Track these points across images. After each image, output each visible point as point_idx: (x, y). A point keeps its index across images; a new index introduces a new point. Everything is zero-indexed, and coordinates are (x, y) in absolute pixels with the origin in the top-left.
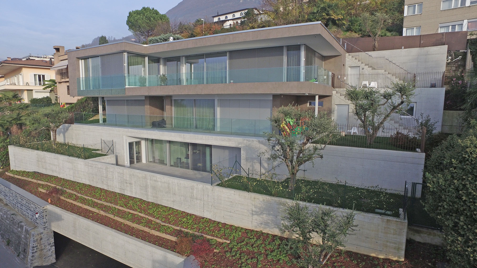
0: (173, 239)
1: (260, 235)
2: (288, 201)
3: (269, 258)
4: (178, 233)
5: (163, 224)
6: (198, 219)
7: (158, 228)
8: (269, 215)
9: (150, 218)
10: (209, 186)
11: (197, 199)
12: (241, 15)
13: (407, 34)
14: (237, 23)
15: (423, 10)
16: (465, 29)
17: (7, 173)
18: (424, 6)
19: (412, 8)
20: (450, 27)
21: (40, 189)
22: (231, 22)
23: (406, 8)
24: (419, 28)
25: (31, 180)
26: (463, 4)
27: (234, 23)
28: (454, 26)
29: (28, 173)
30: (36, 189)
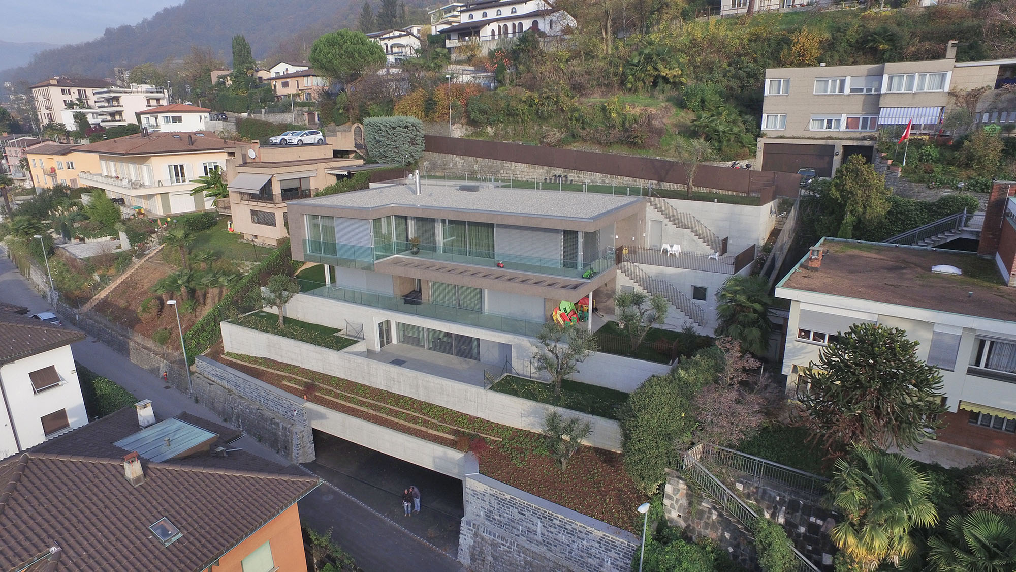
0: (452, 437)
1: (528, 434)
3: (534, 452)
4: (455, 432)
5: (439, 423)
6: (473, 420)
7: (436, 427)
8: (536, 417)
9: (425, 418)
10: (482, 391)
11: (470, 401)
12: (512, 13)
13: (770, 124)
14: (506, 26)
15: (791, 90)
16: (843, 127)
17: (222, 356)
18: (791, 84)
19: (775, 84)
20: (826, 121)
21: (284, 382)
22: (494, 26)
23: (767, 82)
24: (784, 116)
25: (264, 369)
26: (842, 89)
27: (500, 27)
28: (830, 122)
29: (256, 360)
30: (277, 381)
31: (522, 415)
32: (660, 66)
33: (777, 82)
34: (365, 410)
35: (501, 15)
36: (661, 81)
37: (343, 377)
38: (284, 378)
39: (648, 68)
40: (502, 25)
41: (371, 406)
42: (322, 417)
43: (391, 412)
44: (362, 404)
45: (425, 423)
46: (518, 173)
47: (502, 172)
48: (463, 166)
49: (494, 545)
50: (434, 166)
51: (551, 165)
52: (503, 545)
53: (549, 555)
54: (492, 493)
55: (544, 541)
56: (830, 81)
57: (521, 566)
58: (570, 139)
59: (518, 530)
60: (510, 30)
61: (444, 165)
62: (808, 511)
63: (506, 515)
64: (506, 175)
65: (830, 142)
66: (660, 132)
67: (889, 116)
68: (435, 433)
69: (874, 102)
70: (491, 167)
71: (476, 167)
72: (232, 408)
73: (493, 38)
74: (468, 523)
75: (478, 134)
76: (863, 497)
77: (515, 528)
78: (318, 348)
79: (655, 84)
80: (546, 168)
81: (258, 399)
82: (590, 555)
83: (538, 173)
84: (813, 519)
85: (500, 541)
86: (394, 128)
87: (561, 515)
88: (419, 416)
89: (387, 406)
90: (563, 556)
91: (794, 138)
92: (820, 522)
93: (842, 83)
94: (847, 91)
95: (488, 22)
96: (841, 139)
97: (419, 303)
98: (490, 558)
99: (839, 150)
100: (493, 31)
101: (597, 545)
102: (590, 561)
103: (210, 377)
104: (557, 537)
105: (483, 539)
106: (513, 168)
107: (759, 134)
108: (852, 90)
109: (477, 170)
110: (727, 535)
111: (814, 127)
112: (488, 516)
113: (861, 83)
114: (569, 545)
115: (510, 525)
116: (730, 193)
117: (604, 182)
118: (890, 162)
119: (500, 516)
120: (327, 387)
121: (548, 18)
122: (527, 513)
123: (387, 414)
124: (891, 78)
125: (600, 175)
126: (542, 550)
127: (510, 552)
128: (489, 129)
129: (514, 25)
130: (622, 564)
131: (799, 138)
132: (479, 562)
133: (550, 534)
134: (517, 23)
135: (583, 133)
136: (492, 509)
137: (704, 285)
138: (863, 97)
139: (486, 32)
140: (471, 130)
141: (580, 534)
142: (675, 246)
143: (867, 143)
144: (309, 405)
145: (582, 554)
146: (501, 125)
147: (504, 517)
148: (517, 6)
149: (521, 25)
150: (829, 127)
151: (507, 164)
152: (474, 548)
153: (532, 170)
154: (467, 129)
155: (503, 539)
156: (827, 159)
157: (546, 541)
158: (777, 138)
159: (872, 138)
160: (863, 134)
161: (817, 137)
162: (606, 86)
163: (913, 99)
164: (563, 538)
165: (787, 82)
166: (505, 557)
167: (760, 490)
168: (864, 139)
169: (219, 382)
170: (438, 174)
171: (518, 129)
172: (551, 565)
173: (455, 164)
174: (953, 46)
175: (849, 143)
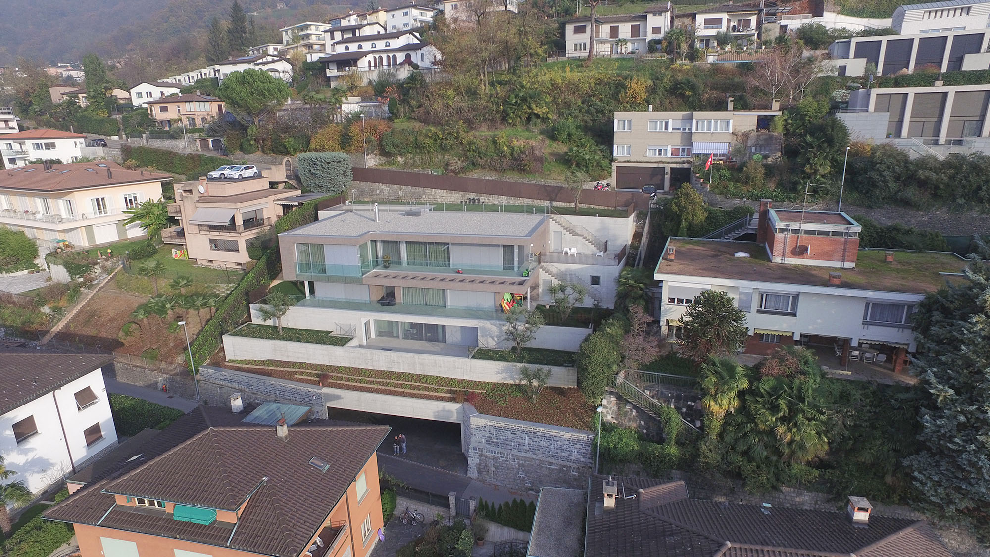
0: (449, 395)
1: (503, 385)
2: (518, 364)
3: (512, 395)
4: (451, 391)
5: (436, 387)
6: (461, 382)
7: (436, 390)
8: (507, 373)
9: (425, 385)
10: (467, 360)
11: (458, 368)
12: (386, 46)
13: (618, 152)
14: (381, 58)
15: (632, 128)
16: (669, 155)
17: (226, 364)
18: (632, 124)
19: (621, 123)
20: (658, 150)
21: (296, 376)
22: (370, 57)
23: (616, 122)
24: (629, 147)
25: (273, 368)
26: (666, 128)
27: (375, 58)
28: (660, 150)
29: (263, 363)
30: (290, 376)
31: (498, 373)
32: (533, 106)
34: (375, 386)
35: (375, 47)
36: (533, 117)
37: (348, 366)
38: (296, 373)
39: (524, 108)
40: (377, 56)
41: (379, 383)
42: (338, 397)
43: (396, 385)
44: (371, 383)
45: (426, 389)
46: (438, 197)
47: (424, 196)
48: (388, 192)
49: (495, 459)
50: (362, 193)
51: (465, 190)
52: (502, 457)
53: (534, 456)
54: (491, 424)
55: (530, 449)
56: (659, 122)
57: (516, 468)
58: (471, 167)
59: (511, 445)
60: (385, 63)
61: (372, 192)
62: (687, 399)
63: (502, 437)
64: (427, 199)
65: (661, 165)
66: (540, 160)
67: (698, 148)
68: (435, 394)
69: (688, 138)
70: (414, 193)
71: (400, 193)
73: (370, 69)
74: (475, 449)
75: (390, 164)
76: (716, 380)
77: (508, 445)
78: (324, 346)
79: (529, 120)
80: (461, 193)
81: (273, 393)
82: (563, 450)
83: (455, 197)
84: (689, 403)
85: (500, 455)
86: (328, 163)
87: (541, 429)
88: (420, 384)
89: (392, 381)
90: (544, 455)
91: (637, 162)
92: (693, 404)
93: (667, 124)
94: (670, 129)
95: (366, 54)
96: (669, 163)
97: (393, 305)
98: (493, 469)
99: (668, 170)
100: (370, 62)
101: (567, 442)
102: (563, 454)
103: (217, 382)
104: (539, 444)
105: (486, 457)
106: (433, 193)
107: (612, 160)
108: (673, 129)
109: (401, 195)
110: (642, 423)
111: (650, 154)
112: (488, 441)
113: (679, 125)
114: (548, 447)
115: (505, 444)
116: (603, 208)
117: (509, 203)
118: (702, 180)
119: (497, 439)
120: (337, 375)
121: (419, 52)
122: (517, 433)
123: (394, 387)
124: (697, 122)
125: (506, 197)
126: (529, 455)
127: (508, 461)
128: (399, 159)
129: (388, 57)
130: (585, 451)
131: (640, 162)
132: (485, 473)
133: (534, 443)
134: (391, 55)
135: (482, 162)
136: (491, 435)
137: (599, 275)
138: (680, 134)
139: (363, 63)
140: (383, 160)
141: (555, 438)
142: (573, 249)
143: (686, 166)
144: (326, 390)
145: (558, 451)
146: (410, 156)
147: (501, 439)
148: (390, 41)
149: (395, 57)
150: (660, 154)
151: (428, 191)
152: (480, 464)
153: (450, 195)
154: (380, 159)
155: (501, 453)
156: (660, 177)
157: (532, 448)
158: (625, 162)
159: (688, 163)
160: (683, 160)
161: (652, 161)
162: (491, 120)
163: (712, 137)
164: (544, 443)
165: (630, 122)
166: (504, 465)
167: (660, 392)
168: (683, 163)
169: (229, 384)
170: (366, 200)
171: (425, 158)
172: (537, 462)
173: (381, 191)
174: (731, 101)
175: (674, 166)
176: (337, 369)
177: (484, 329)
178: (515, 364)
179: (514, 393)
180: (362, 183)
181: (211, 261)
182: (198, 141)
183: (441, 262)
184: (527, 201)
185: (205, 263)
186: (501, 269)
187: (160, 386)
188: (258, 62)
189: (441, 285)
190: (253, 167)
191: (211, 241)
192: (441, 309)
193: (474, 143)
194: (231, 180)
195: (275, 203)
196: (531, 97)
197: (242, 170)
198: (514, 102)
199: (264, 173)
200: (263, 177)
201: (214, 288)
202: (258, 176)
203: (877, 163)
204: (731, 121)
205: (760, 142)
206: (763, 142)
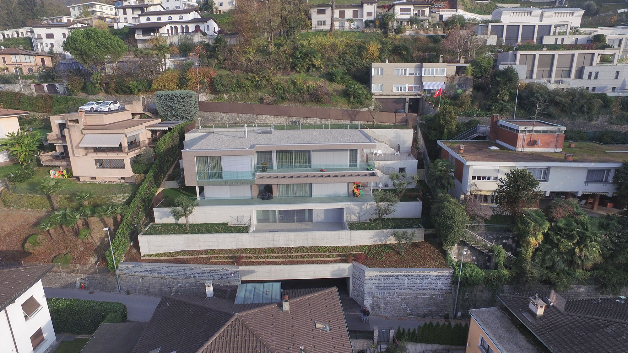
0: (339, 258)
2: (385, 230)
4: (339, 256)
5: (328, 254)
6: (345, 248)
7: (329, 256)
8: (377, 237)
9: (319, 254)
10: (348, 232)
11: (341, 238)
12: (180, 19)
13: (374, 89)
14: (176, 27)
15: (384, 73)
16: (407, 90)
17: (142, 258)
18: (384, 70)
19: (376, 70)
20: (400, 87)
21: (211, 260)
22: (168, 26)
23: (373, 69)
24: (382, 86)
25: (188, 257)
26: (405, 73)
27: (171, 27)
28: (401, 88)
29: (178, 253)
30: (206, 261)
31: (370, 238)
32: (313, 59)
33: (377, 70)
34: (280, 260)
35: (172, 19)
36: (311, 67)
37: (252, 247)
38: (210, 258)
39: (307, 60)
40: (173, 26)
41: (282, 257)
42: (253, 272)
43: (296, 257)
44: (276, 257)
45: (321, 256)
46: (268, 121)
47: (257, 121)
48: (228, 119)
49: (384, 298)
50: (207, 120)
51: (289, 116)
52: (389, 296)
53: (412, 291)
54: (380, 274)
55: (408, 287)
56: (400, 70)
57: (400, 302)
59: (395, 287)
60: (179, 30)
61: (215, 119)
62: (503, 239)
63: (388, 282)
65: (403, 97)
67: (427, 86)
68: (329, 259)
69: (419, 80)
70: (249, 119)
71: (238, 119)
72: (170, 288)
73: (169, 35)
74: (369, 293)
75: (218, 99)
77: (392, 286)
79: (308, 69)
80: (286, 117)
81: (192, 276)
82: (431, 284)
83: (281, 120)
84: (504, 241)
85: (388, 295)
87: (417, 272)
88: (315, 254)
89: (293, 254)
90: (418, 290)
91: (387, 95)
92: (507, 241)
93: (405, 71)
94: (407, 74)
95: (165, 24)
96: (407, 95)
97: (272, 198)
98: (383, 305)
99: (407, 100)
100: (168, 30)
101: (435, 278)
102: (431, 286)
103: (136, 274)
104: (415, 282)
105: (378, 298)
106: (264, 118)
107: (372, 94)
108: (409, 74)
109: (239, 120)
110: (474, 258)
111: (395, 90)
112: (377, 287)
113: (413, 71)
114: (421, 284)
115: (390, 286)
117: (322, 123)
118: (433, 105)
119: (385, 284)
120: (246, 255)
121: (206, 24)
122: (400, 277)
123: (296, 258)
124: (425, 69)
126: (408, 291)
127: (393, 298)
128: (225, 95)
129: (182, 27)
130: (446, 282)
131: (389, 95)
132: (377, 309)
133: (412, 282)
134: (184, 26)
136: (380, 282)
137: (404, 166)
138: (414, 77)
139: (164, 31)
140: (212, 96)
141: (427, 277)
143: (418, 97)
144: (241, 268)
145: (428, 285)
146: (233, 93)
147: (387, 283)
148: (183, 15)
149: (187, 27)
150: (401, 90)
151: (260, 117)
152: (373, 304)
154: (210, 96)
155: (389, 293)
156: (402, 104)
157: (410, 286)
158: (380, 95)
159: (419, 95)
160: (415, 93)
161: (397, 94)
162: (284, 69)
163: (434, 79)
164: (418, 281)
165: (382, 70)
166: (391, 301)
167: (486, 236)
168: (416, 95)
169: (149, 275)
170: (210, 125)
171: (244, 95)
172: (415, 295)
173: (222, 118)
174: (441, 57)
175: (411, 97)
176: (245, 250)
177: (348, 209)
178: (383, 230)
179: (386, 250)
180: (206, 113)
181: (92, 178)
182: (33, 86)
183: (303, 164)
184: (334, 121)
185: (88, 180)
186: (348, 167)
187: (78, 285)
188: (71, 27)
189: (308, 181)
190: (117, 103)
191: (96, 161)
192: (308, 197)
193: (280, 84)
194: (102, 112)
195: (147, 129)
196: (311, 54)
197: (110, 105)
198: (299, 56)
199: (127, 107)
200: (127, 110)
201: (112, 198)
202: (122, 109)
203: (535, 93)
204: (446, 69)
205: (461, 82)
206: (462, 82)
